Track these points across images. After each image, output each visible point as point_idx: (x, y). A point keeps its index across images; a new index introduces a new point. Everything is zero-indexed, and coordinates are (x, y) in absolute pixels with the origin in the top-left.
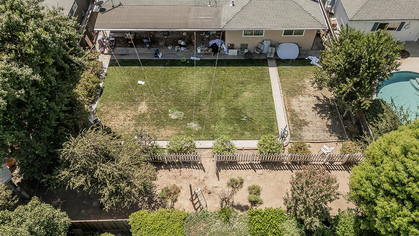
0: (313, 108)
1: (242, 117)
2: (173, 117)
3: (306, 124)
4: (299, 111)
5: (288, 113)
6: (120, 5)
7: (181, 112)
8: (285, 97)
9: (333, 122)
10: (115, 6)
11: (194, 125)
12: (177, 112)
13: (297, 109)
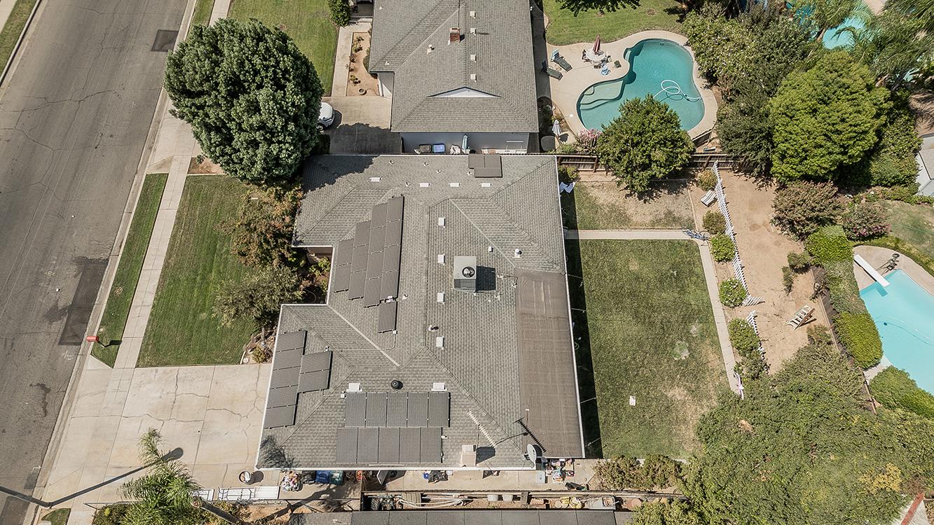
0: (645, 203)
1: (672, 274)
2: (685, 354)
3: (670, 213)
4: (651, 216)
5: (656, 227)
6: (520, 421)
7: (677, 344)
8: (632, 227)
9: (664, 188)
10: (525, 431)
11: (694, 329)
12: (677, 350)
13: (649, 219)
